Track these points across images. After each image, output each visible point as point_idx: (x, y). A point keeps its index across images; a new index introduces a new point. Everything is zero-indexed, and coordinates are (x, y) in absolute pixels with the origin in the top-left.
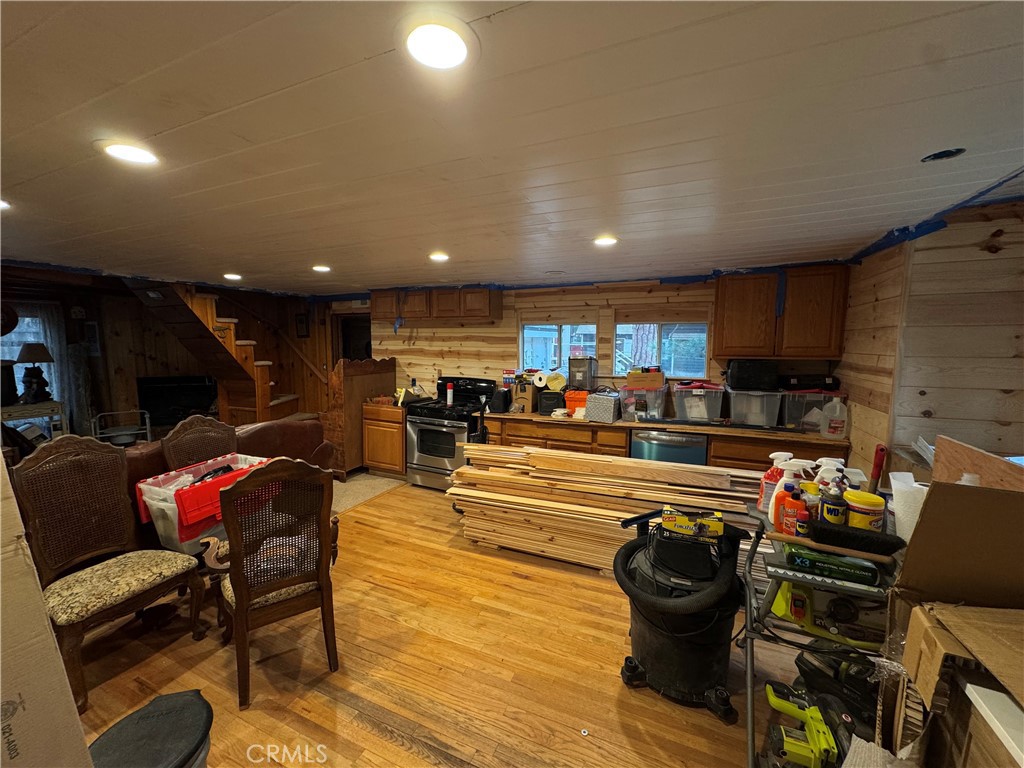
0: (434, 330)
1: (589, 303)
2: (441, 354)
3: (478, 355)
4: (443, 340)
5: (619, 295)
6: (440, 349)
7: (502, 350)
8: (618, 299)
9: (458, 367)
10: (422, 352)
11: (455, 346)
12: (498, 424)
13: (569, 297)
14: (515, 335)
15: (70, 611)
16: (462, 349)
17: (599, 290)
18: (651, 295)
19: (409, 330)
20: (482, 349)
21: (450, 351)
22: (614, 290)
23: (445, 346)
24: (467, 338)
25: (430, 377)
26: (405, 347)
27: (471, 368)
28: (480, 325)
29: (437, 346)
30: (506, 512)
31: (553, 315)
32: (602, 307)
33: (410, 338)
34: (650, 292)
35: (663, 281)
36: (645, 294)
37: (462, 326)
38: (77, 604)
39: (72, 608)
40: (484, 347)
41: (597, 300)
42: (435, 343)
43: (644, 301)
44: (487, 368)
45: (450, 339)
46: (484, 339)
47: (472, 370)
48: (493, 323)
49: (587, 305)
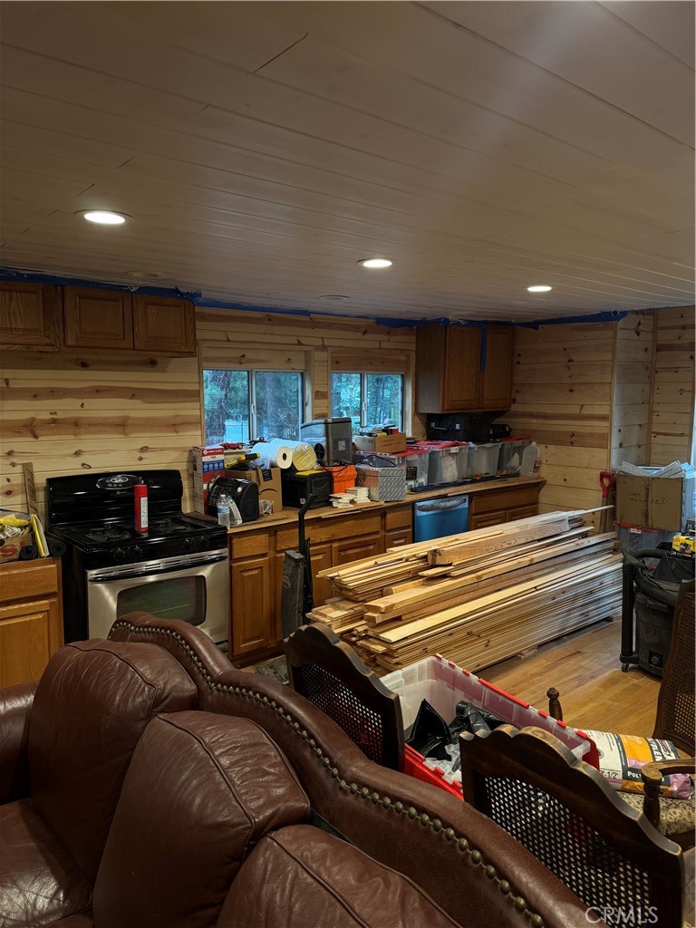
0: (7, 373)
1: (303, 341)
2: (31, 428)
3: (122, 426)
4: (36, 396)
5: (337, 333)
6: (26, 417)
8: (335, 339)
9: (78, 453)
11: (67, 408)
12: (264, 538)
13: (277, 329)
14: (196, 387)
16: (82, 414)
17: (314, 324)
18: (365, 337)
20: (133, 414)
21: (54, 421)
22: (329, 326)
23: (41, 410)
24: (99, 392)
27: (108, 452)
28: (126, 366)
30: (451, 634)
31: (249, 355)
32: (317, 348)
34: (365, 333)
35: (380, 321)
36: (359, 335)
37: (84, 365)
40: (137, 410)
41: (312, 337)
42: (10, 404)
43: (357, 344)
44: (145, 449)
45: (52, 393)
46: (134, 394)
48: (153, 363)
49: (300, 343)
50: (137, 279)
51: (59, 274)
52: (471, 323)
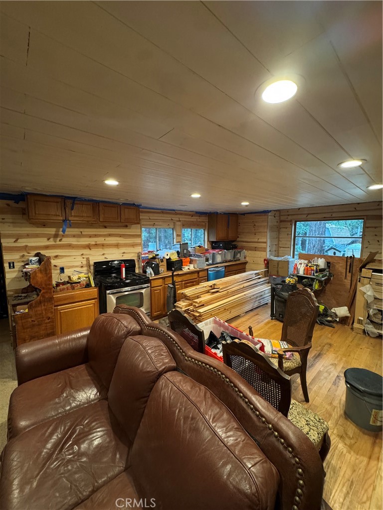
0: (81, 230)
2: (89, 247)
3: (117, 246)
4: (90, 236)
5: (183, 216)
6: (87, 243)
7: (132, 242)
8: (183, 218)
9: (103, 254)
10: (70, 246)
11: (100, 240)
13: (165, 215)
14: (140, 233)
15: (322, 420)
16: (105, 242)
17: (176, 214)
18: (193, 217)
19: (54, 229)
20: (120, 242)
21: (96, 244)
22: (181, 214)
23: (92, 241)
24: (110, 235)
25: (79, 264)
26: (51, 242)
27: (113, 254)
28: (118, 227)
29: (84, 241)
31: (156, 223)
32: (177, 221)
33: (56, 236)
35: (197, 213)
36: (190, 217)
37: (105, 227)
38: (316, 417)
39: (319, 419)
40: (121, 240)
41: (176, 218)
42: (82, 239)
43: (190, 220)
44: (124, 253)
45: (96, 236)
46: (120, 236)
47: (114, 255)
49: (172, 220)
50: (122, 201)
51: (98, 199)
52: (225, 214)
